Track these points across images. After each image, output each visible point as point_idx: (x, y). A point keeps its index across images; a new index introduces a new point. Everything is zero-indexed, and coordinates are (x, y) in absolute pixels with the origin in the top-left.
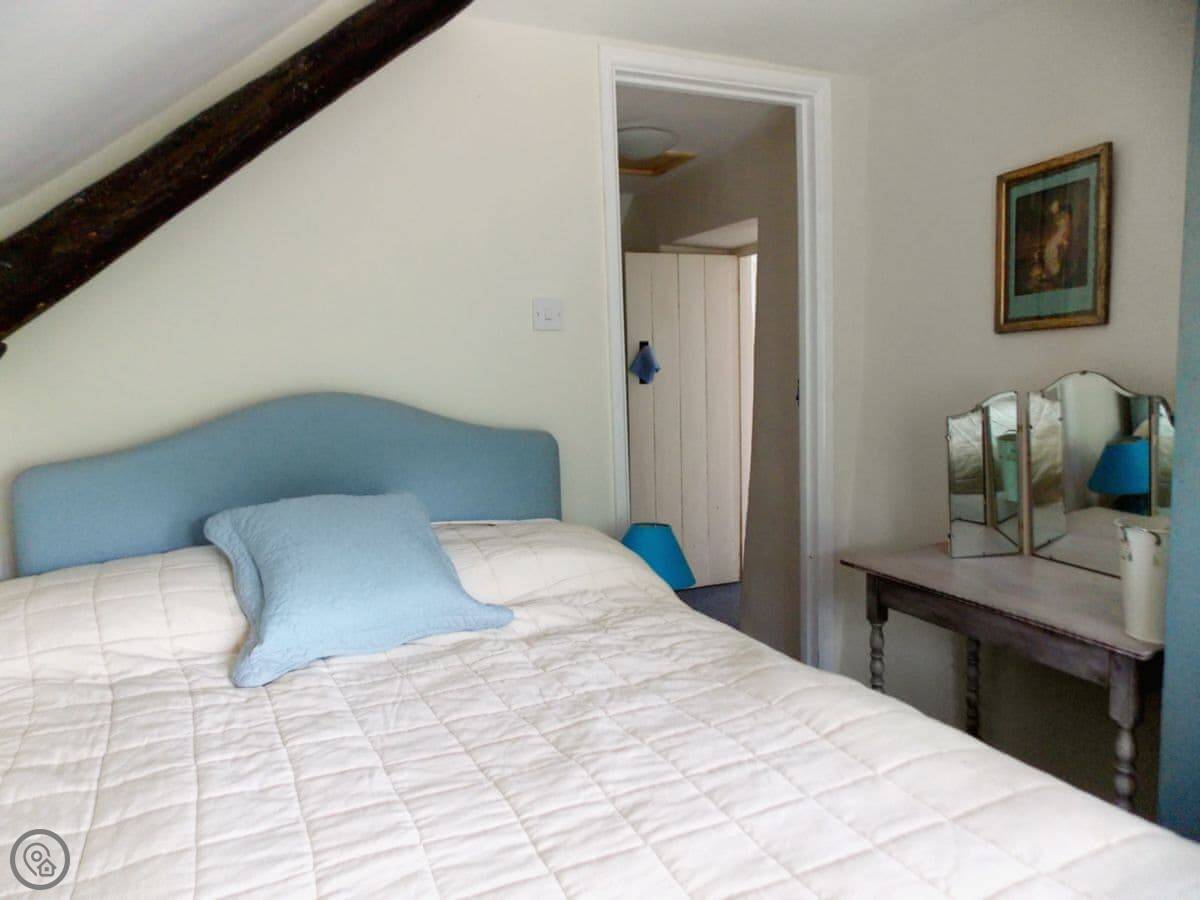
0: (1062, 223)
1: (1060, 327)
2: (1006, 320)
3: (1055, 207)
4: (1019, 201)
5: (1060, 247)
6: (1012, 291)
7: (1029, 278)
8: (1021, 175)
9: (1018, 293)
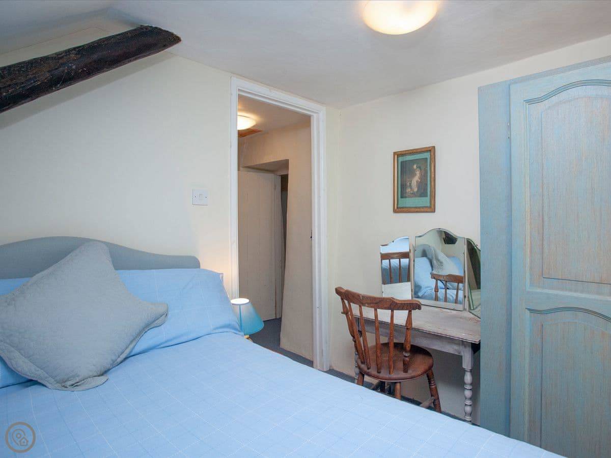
0: (418, 173)
1: (417, 212)
2: (397, 208)
3: (415, 167)
4: (401, 162)
5: (417, 182)
6: (400, 196)
7: (406, 193)
8: (402, 153)
9: (402, 197)
